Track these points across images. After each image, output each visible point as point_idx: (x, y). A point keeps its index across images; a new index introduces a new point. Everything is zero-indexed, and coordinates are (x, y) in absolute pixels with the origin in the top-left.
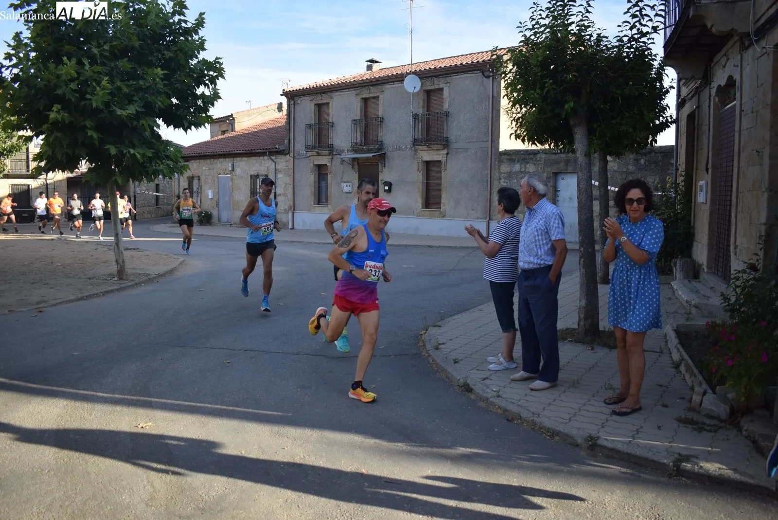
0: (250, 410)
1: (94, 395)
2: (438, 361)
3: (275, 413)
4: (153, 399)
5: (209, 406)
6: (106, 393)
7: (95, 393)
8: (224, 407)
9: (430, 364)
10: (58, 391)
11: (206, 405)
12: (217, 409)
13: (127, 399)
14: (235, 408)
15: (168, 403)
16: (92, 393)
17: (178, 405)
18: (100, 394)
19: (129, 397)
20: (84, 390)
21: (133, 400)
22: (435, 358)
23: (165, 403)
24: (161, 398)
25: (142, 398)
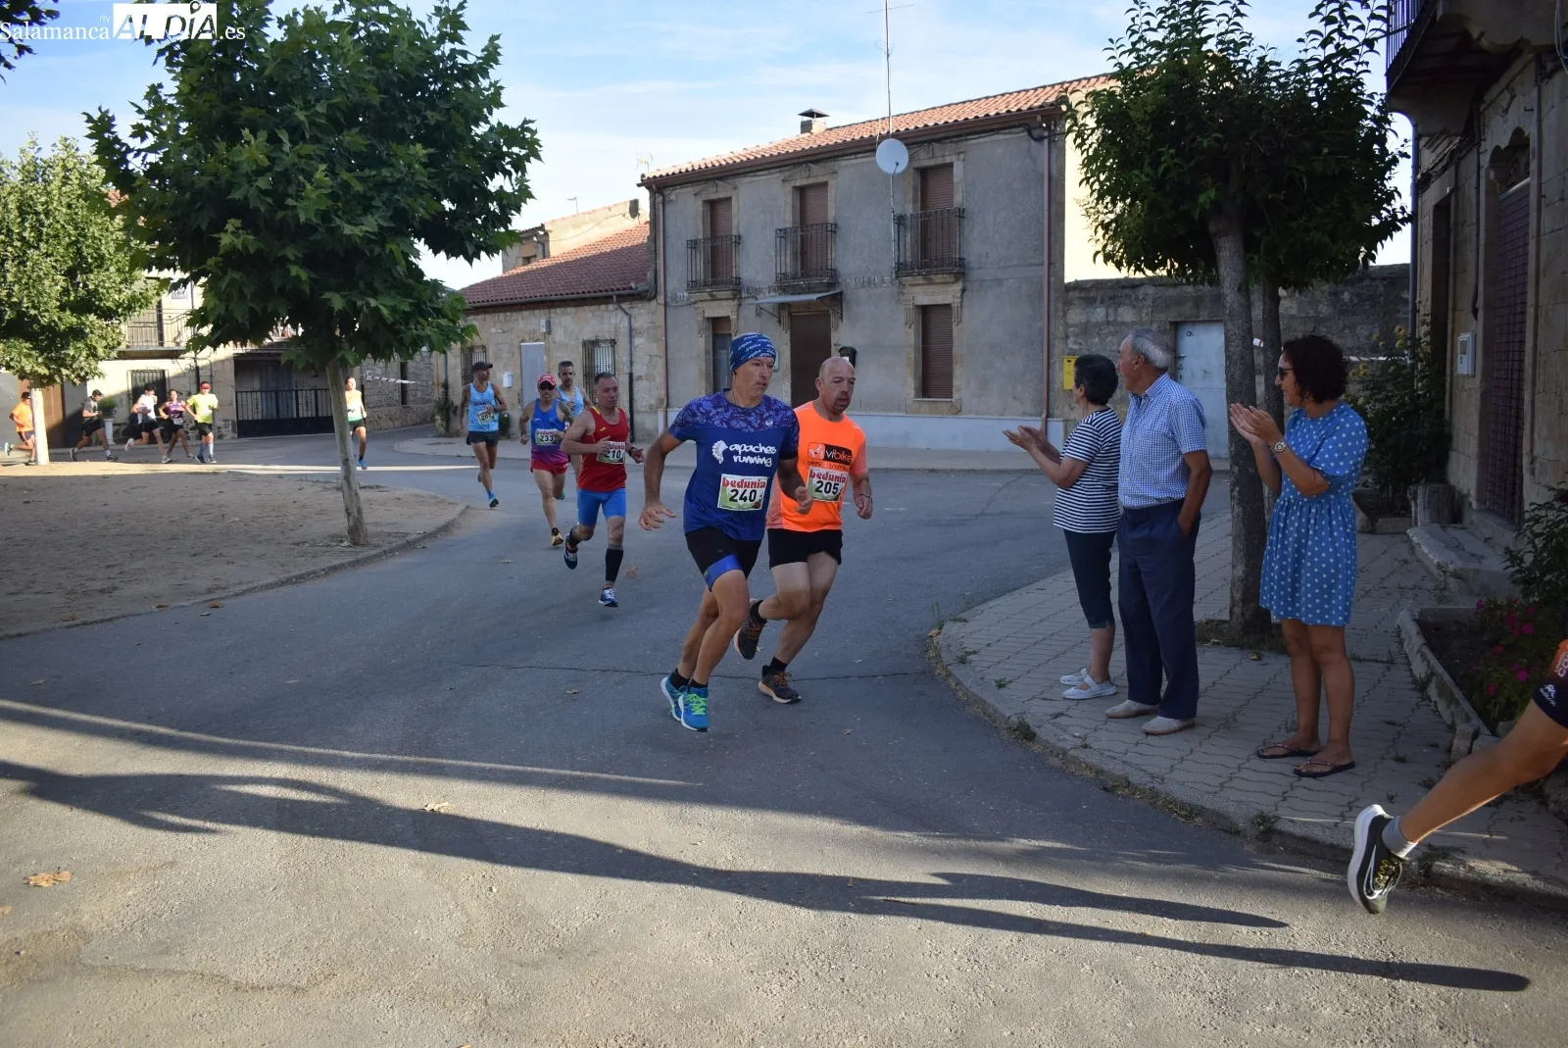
0: (626, 778)
1: (335, 755)
2: (967, 684)
3: (672, 782)
4: (444, 761)
5: (550, 771)
6: (358, 751)
7: (337, 752)
8: (578, 773)
9: (952, 691)
10: (267, 749)
11: (544, 770)
12: (565, 776)
13: (397, 762)
14: (598, 775)
15: (474, 768)
16: (332, 752)
17: (491, 770)
18: (347, 753)
19: (400, 758)
20: (316, 745)
21: (408, 762)
22: (962, 679)
23: (467, 767)
24: (460, 759)
25: (425, 759)
